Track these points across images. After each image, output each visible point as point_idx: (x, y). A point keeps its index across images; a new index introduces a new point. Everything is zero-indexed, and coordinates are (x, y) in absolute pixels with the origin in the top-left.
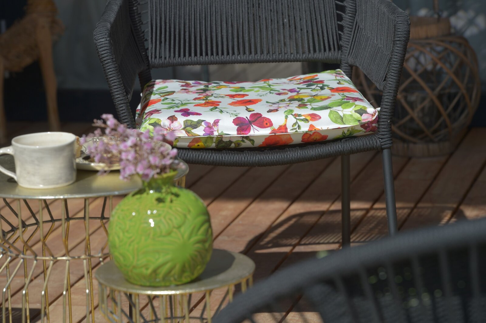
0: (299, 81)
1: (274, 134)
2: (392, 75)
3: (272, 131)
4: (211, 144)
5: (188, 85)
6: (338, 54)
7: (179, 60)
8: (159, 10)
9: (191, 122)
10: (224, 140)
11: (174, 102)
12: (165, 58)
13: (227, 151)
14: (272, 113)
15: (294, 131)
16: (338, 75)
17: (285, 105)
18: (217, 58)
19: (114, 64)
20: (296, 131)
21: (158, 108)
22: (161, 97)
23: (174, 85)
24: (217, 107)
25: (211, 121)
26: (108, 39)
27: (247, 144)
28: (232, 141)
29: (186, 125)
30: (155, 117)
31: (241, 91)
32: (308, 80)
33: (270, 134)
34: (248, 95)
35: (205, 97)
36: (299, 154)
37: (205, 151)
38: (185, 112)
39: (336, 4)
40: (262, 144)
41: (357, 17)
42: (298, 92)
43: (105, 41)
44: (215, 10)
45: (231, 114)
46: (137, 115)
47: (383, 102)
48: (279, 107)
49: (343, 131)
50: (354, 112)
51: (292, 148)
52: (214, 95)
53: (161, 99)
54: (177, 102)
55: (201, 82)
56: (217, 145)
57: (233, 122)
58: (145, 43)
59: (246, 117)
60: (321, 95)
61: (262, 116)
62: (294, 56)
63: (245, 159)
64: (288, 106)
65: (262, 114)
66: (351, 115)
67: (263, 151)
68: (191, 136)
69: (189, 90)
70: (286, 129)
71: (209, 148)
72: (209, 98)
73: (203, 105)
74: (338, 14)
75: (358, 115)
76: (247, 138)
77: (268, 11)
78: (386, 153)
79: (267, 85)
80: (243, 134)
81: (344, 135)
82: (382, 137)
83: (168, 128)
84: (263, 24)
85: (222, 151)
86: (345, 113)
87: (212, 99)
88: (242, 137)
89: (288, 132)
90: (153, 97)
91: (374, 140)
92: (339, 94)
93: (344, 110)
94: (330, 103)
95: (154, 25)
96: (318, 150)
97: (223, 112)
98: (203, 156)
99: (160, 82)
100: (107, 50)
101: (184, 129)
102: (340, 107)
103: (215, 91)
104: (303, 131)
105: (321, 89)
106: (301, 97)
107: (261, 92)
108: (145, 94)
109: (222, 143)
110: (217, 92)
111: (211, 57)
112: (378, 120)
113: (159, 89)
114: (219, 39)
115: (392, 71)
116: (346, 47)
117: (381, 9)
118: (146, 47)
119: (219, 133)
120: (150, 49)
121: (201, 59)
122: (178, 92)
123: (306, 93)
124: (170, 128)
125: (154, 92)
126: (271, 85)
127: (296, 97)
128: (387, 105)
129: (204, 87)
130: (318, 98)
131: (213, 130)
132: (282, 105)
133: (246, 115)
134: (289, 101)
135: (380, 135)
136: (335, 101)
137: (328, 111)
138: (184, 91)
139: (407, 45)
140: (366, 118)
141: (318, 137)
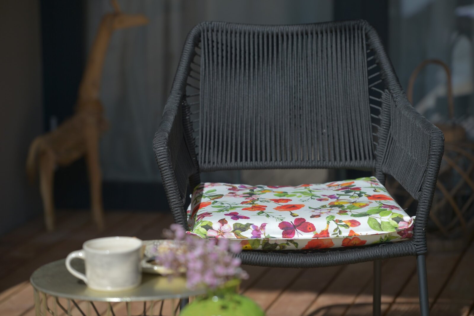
0: (337, 187)
1: (316, 238)
2: (427, 187)
3: (315, 235)
4: (258, 246)
5: (234, 189)
6: (373, 163)
7: (226, 165)
8: (209, 119)
9: (240, 226)
10: (270, 242)
11: (223, 205)
12: (214, 163)
13: (273, 253)
14: (315, 219)
15: (336, 236)
16: (373, 182)
17: (326, 211)
18: (261, 163)
19: (171, 171)
20: (338, 236)
21: (209, 211)
22: (211, 200)
23: (221, 188)
24: (264, 211)
25: (259, 225)
26: (166, 148)
27: (292, 246)
28: (277, 243)
29: (235, 228)
30: (207, 220)
31: (284, 196)
32: (346, 187)
33: (313, 238)
34: (291, 200)
35: (252, 201)
36: (339, 257)
37: (252, 252)
38: (235, 215)
39: (372, 118)
40: (305, 247)
41: (391, 129)
42: (338, 198)
43: (163, 149)
44: (260, 120)
45: (277, 218)
46: (188, 216)
47: (418, 211)
48: (321, 213)
49: (381, 237)
50: (391, 219)
51: (332, 251)
52: (260, 199)
53: (211, 202)
54: (226, 205)
55: (246, 186)
56: (263, 247)
57: (279, 226)
58: (196, 149)
59: (291, 222)
60: (359, 202)
61: (306, 221)
62: (332, 164)
63: (289, 260)
64: (330, 212)
65: (305, 219)
66: (389, 223)
67: (306, 253)
68: (240, 239)
69: (235, 194)
70: (328, 233)
71: (256, 249)
72: (255, 202)
73: (250, 209)
74: (373, 127)
75: (395, 223)
76: (291, 241)
77: (309, 122)
78: (420, 258)
79: (308, 191)
80: (288, 237)
81: (381, 240)
82: (417, 243)
83: (218, 231)
84: (303, 134)
85: (268, 252)
86: (383, 220)
87: (258, 203)
88: (287, 241)
89: (330, 236)
90: (203, 200)
91: (409, 246)
92: (376, 202)
93: (382, 217)
94: (368, 210)
95: (204, 133)
96: (357, 254)
97: (269, 216)
98: (251, 257)
99: (209, 185)
100: (165, 157)
101: (233, 231)
102: (378, 214)
103: (260, 195)
104: (344, 236)
105: (358, 196)
106: (341, 204)
107: (303, 197)
108: (195, 196)
109: (268, 246)
110: (262, 196)
111: (255, 163)
112: (413, 228)
113: (209, 192)
114: (263, 146)
115: (428, 183)
116: (380, 157)
117: (416, 124)
118: (196, 153)
119: (265, 236)
120: (200, 154)
121: (246, 164)
122: (226, 195)
123: (345, 199)
124: (220, 231)
125: (203, 195)
126: (312, 191)
127: (336, 204)
128: (422, 214)
129: (250, 191)
130: (357, 205)
131: (260, 233)
132: (324, 210)
133: (291, 220)
134: (330, 207)
135: (415, 241)
136: (373, 208)
137: (367, 218)
138: (231, 194)
139: (442, 159)
140: (402, 226)
141: (357, 242)
